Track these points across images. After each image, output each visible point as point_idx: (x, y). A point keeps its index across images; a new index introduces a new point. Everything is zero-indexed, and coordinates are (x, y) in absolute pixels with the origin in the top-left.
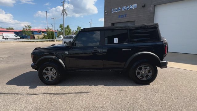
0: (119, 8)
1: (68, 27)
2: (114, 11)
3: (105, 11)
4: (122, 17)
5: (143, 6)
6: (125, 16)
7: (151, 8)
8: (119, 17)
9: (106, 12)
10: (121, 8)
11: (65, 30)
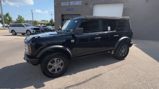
0: (68, 3)
1: (7, 15)
2: (63, 4)
3: (54, 3)
4: (70, 10)
5: (86, 4)
6: (72, 10)
7: (91, 6)
8: (68, 10)
9: (56, 4)
10: (69, 3)
11: (4, 18)
